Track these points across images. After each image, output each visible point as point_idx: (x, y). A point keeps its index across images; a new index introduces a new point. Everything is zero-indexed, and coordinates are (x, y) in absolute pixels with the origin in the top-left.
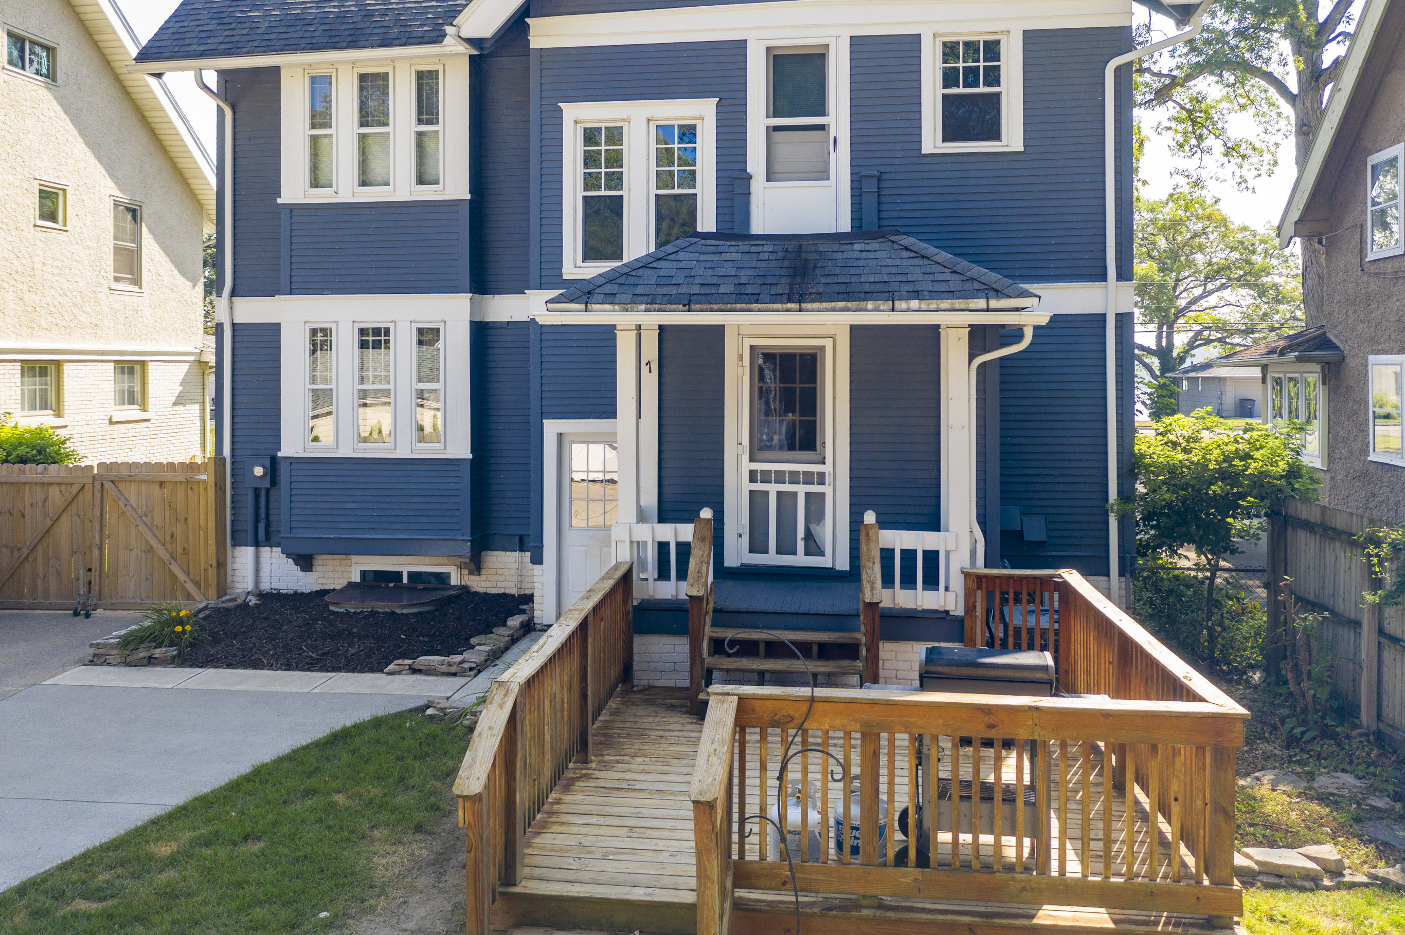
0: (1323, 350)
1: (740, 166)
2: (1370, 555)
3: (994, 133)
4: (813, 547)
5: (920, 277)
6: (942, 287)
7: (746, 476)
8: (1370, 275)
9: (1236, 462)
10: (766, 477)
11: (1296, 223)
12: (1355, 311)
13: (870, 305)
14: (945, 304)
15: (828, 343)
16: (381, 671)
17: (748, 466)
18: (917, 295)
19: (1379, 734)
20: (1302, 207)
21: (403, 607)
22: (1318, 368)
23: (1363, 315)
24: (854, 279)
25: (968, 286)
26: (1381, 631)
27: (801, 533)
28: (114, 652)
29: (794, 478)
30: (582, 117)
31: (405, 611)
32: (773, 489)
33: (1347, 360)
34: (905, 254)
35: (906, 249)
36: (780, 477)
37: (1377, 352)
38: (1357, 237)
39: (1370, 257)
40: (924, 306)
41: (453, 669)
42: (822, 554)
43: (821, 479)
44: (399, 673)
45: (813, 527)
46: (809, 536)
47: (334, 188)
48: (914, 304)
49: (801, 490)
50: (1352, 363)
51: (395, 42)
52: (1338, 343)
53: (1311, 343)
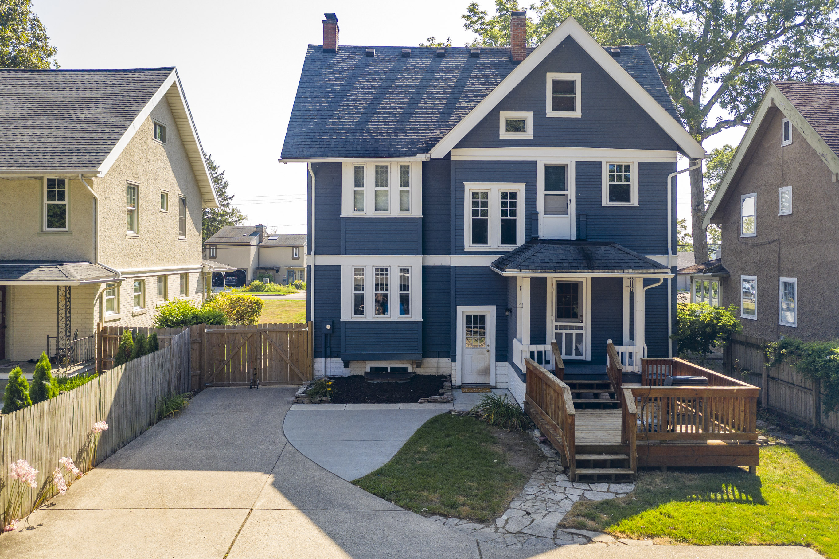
0: (722, 272)
1: (533, 209)
2: (766, 351)
3: (628, 200)
4: (578, 353)
5: (629, 261)
6: (638, 265)
7: (554, 328)
8: (741, 243)
9: (714, 321)
10: (561, 328)
11: (711, 219)
12: (735, 257)
13: (616, 271)
14: (640, 271)
15: (584, 280)
16: (417, 402)
17: (555, 324)
18: (630, 268)
19: (768, 409)
20: (713, 213)
21: (400, 380)
22: (718, 278)
23: (738, 259)
24: (608, 261)
25: (646, 264)
26: (768, 376)
27: (574, 348)
28: (306, 399)
29: (571, 328)
30: (472, 188)
31: (402, 382)
32: (564, 332)
33: (731, 276)
34: (620, 252)
35: (620, 250)
36: (566, 328)
37: (745, 274)
38: (736, 227)
39: (742, 236)
40: (633, 272)
41: (445, 400)
42: (581, 355)
43: (581, 328)
44: (424, 402)
45: (578, 345)
46: (577, 349)
47: (365, 211)
48: (630, 271)
49: (574, 332)
50: (733, 277)
51: (395, 155)
52: (727, 269)
53: (718, 268)
